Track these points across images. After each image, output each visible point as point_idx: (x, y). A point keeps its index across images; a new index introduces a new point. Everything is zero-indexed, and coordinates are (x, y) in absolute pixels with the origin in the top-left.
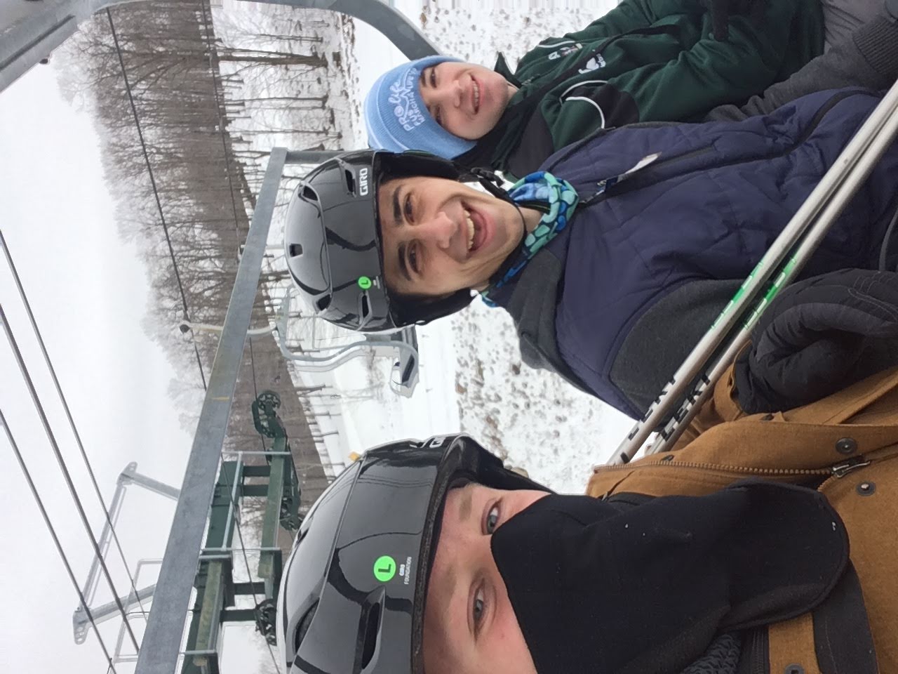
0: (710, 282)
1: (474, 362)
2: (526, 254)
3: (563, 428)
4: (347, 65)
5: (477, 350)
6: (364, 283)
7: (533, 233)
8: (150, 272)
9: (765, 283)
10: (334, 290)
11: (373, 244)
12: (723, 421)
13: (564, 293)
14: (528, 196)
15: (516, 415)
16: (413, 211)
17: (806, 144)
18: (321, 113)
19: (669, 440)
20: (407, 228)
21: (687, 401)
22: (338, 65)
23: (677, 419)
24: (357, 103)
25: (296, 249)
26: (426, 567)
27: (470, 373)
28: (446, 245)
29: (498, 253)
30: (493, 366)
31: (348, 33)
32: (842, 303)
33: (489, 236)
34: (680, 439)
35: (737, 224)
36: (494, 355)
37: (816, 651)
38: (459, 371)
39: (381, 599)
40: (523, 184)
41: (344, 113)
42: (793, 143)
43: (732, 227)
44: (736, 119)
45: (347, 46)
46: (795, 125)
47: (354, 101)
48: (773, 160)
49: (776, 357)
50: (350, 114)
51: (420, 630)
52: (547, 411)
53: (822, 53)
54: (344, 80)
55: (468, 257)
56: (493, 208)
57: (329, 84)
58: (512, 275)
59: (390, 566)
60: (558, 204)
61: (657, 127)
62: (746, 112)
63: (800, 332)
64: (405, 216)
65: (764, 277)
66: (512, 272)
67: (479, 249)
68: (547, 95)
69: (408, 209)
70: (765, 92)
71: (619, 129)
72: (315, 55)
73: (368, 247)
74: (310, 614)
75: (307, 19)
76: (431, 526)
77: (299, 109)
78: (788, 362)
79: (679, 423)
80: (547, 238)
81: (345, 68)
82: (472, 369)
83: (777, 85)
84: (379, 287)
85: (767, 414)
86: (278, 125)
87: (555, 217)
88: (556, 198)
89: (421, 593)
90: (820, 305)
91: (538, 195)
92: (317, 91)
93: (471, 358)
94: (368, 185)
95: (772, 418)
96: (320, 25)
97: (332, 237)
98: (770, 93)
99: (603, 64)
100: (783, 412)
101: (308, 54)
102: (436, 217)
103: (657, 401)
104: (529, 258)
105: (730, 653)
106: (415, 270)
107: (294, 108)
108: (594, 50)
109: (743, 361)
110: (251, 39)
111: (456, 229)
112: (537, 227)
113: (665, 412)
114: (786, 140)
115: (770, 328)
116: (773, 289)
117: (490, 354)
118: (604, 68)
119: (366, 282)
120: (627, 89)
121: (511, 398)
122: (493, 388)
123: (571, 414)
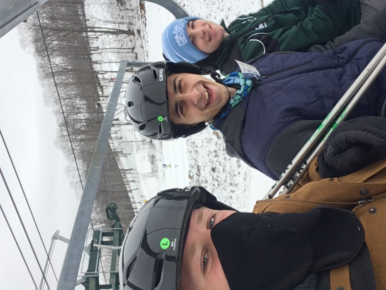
0: (309, 121)
1: (197, 166)
2: (230, 107)
3: (234, 195)
4: (143, 35)
5: (198, 161)
6: (160, 119)
7: (233, 98)
8: (58, 120)
9: (332, 122)
10: (147, 121)
11: (165, 102)
12: (312, 181)
13: (246, 124)
14: (231, 82)
15: (214, 189)
16: (182, 88)
17: (352, 62)
18: (132, 54)
19: (289, 189)
20: (179, 95)
21: (297, 172)
22: (139, 35)
23: (293, 180)
24: (147, 51)
25: (131, 104)
26: (182, 243)
27: (195, 171)
28: (196, 103)
29: (218, 107)
30: (205, 168)
31: (144, 22)
32: (364, 131)
33: (214, 99)
34: (294, 189)
35: (321, 96)
36: (205, 164)
37: (350, 281)
38: (190, 170)
39: (163, 256)
40: (229, 77)
41: (142, 55)
42: (346, 62)
43: (319, 97)
44: (322, 51)
45: (143, 27)
46: (347, 54)
47: (146, 51)
48: (337, 69)
49: (335, 154)
50: (144, 55)
51: (180, 270)
52: (227, 188)
53: (360, 23)
54: (141, 41)
55: (205, 108)
56: (216, 87)
57: (135, 42)
58: (223, 116)
59: (167, 242)
60: (244, 86)
61: (287, 54)
62: (325, 48)
63: (346, 143)
64: (178, 89)
65: (332, 119)
66: (223, 115)
67: (209, 105)
68: (241, 38)
69: (180, 87)
70: (334, 39)
71: (271, 54)
72: (129, 30)
73: (162, 104)
74: (133, 263)
75: (126, 15)
76: (185, 225)
77: (122, 53)
78: (340, 156)
79: (294, 182)
80: (239, 101)
81: (142, 36)
82: (196, 169)
83: (339, 37)
84: (167, 121)
85: (331, 178)
86: (114, 59)
87: (243, 91)
88: (243, 83)
89: (181, 254)
90: (354, 132)
91: (235, 82)
92: (130, 45)
93: (195, 164)
94: (163, 76)
95: (333, 180)
96: (132, 18)
97: (146, 99)
98: (336, 40)
99: (266, 26)
100: (338, 177)
101: (126, 29)
102: (192, 91)
103: (285, 172)
104: (231, 109)
105: (313, 282)
106: (182, 113)
107: (120, 53)
108: (262, 20)
109: (321, 155)
110: (102, 23)
111: (200, 96)
112: (235, 95)
113: (288, 177)
114: (343, 60)
115: (333, 141)
116: (335, 124)
117: (203, 163)
118: (266, 28)
119: (161, 118)
120: (276, 37)
121: (212, 182)
122: (204, 177)
123: (237, 189)
